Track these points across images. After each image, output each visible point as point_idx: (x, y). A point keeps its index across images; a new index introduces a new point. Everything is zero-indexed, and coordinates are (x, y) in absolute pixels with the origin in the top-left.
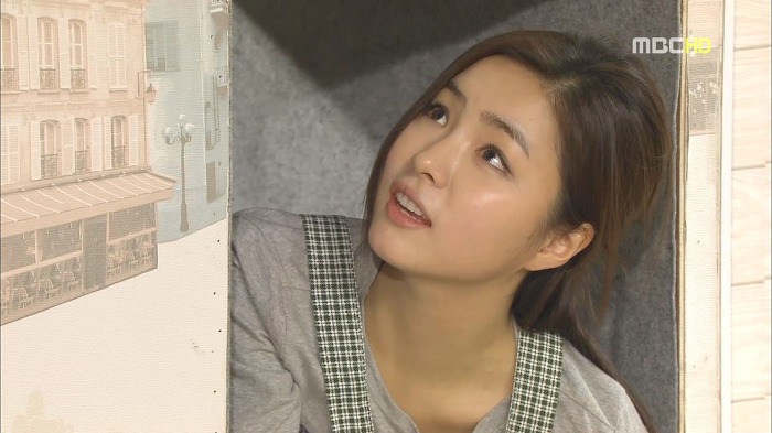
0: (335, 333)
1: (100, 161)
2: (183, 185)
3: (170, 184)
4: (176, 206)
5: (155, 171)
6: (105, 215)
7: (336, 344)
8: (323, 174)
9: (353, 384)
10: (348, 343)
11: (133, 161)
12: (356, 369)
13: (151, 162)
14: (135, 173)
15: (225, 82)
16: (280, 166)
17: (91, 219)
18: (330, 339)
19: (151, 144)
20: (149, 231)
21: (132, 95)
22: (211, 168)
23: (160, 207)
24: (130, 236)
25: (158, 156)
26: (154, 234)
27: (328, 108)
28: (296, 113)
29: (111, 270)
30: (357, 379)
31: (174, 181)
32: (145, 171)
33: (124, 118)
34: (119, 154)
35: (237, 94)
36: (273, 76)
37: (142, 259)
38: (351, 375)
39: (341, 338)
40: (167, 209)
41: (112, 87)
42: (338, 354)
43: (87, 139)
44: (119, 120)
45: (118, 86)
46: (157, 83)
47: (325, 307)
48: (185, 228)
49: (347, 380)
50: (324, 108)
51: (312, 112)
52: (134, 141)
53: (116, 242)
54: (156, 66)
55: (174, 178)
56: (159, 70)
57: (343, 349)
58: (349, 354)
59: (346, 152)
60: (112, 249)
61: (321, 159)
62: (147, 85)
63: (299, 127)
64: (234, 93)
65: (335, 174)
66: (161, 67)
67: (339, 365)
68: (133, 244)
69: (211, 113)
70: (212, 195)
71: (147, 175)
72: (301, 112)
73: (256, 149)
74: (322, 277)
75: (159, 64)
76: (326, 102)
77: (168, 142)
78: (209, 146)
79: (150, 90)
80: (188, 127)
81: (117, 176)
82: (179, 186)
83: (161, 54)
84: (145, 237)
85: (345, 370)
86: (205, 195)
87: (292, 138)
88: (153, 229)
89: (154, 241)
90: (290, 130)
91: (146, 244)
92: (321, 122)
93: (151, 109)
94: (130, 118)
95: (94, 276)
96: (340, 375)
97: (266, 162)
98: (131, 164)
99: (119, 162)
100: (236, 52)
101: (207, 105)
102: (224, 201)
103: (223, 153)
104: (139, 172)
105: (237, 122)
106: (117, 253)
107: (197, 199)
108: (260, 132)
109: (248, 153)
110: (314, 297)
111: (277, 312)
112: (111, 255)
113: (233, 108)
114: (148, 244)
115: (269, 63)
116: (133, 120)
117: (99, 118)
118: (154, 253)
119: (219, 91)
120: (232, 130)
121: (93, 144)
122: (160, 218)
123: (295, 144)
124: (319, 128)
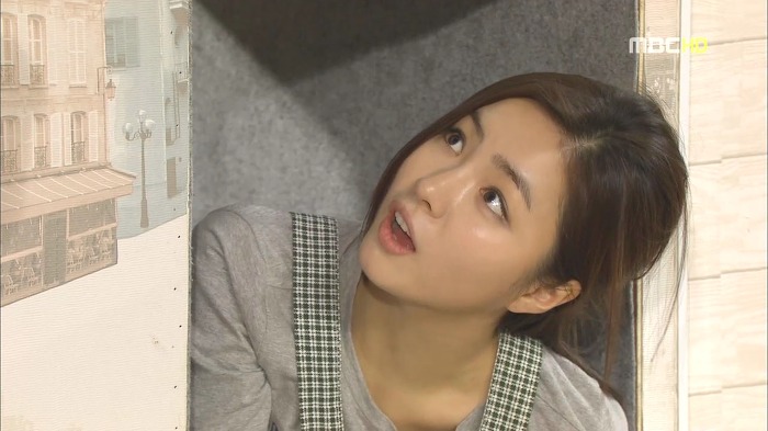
0: (313, 333)
1: (60, 157)
2: (144, 182)
3: (130, 180)
4: (136, 201)
5: (115, 167)
6: (65, 211)
7: (313, 343)
8: (284, 170)
9: (326, 385)
10: (324, 344)
11: (93, 156)
12: (331, 370)
13: (111, 157)
14: (95, 169)
15: (185, 78)
16: (241, 161)
17: (50, 214)
18: (308, 338)
19: (111, 141)
20: (109, 227)
21: (92, 90)
22: (171, 164)
23: (120, 203)
24: (91, 232)
25: (118, 152)
26: (114, 230)
27: (289, 105)
28: (256, 109)
29: (71, 266)
30: (331, 380)
31: (134, 177)
32: (104, 167)
33: (84, 113)
34: (79, 150)
35: (198, 90)
36: (233, 72)
37: (102, 255)
38: (326, 375)
39: (319, 338)
40: (127, 205)
41: (73, 83)
42: (314, 354)
43: (47, 134)
44: (79, 116)
45: (79, 83)
46: (116, 79)
47: (306, 306)
48: (145, 224)
49: (321, 380)
50: (284, 104)
51: (273, 108)
52: (94, 136)
53: (76, 237)
54: (117, 61)
55: (135, 174)
56: (117, 67)
57: (319, 349)
58: (325, 354)
59: (306, 148)
60: (72, 245)
61: (282, 155)
62: (107, 81)
63: (260, 123)
64: (195, 88)
65: (296, 170)
66: (121, 63)
67: (315, 364)
68: (94, 240)
69: (171, 109)
70: (173, 190)
71: (107, 171)
72: (262, 108)
73: (218, 144)
74: (306, 275)
75: (119, 60)
76: (286, 98)
77: (128, 138)
78: (169, 142)
79: (110, 85)
80: (148, 122)
81: (76, 171)
82: (139, 182)
83: (120, 50)
84: (106, 233)
85: (320, 370)
86: (166, 191)
87: (253, 134)
88: (114, 225)
89: (114, 237)
90: (250, 126)
91: (106, 239)
92: (282, 118)
93: (111, 104)
94: (90, 114)
95: (54, 271)
96: (314, 374)
97: (227, 158)
98: (91, 160)
99: (79, 157)
100: (196, 48)
101: (167, 101)
102: (184, 197)
103: (183, 149)
104: (100, 167)
105: (198, 118)
106: (77, 249)
107: (157, 195)
108: (221, 128)
109: (209, 149)
110: (295, 295)
111: (258, 310)
112: (71, 251)
113: (194, 103)
114: (108, 240)
115: (230, 60)
116: (93, 116)
117: (58, 114)
118: (114, 248)
119: (180, 87)
120: (192, 126)
121: (52, 140)
122: (120, 215)
123: (255, 140)
124: (280, 124)
